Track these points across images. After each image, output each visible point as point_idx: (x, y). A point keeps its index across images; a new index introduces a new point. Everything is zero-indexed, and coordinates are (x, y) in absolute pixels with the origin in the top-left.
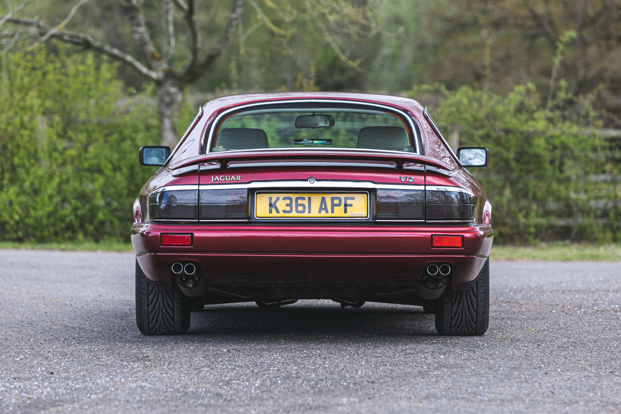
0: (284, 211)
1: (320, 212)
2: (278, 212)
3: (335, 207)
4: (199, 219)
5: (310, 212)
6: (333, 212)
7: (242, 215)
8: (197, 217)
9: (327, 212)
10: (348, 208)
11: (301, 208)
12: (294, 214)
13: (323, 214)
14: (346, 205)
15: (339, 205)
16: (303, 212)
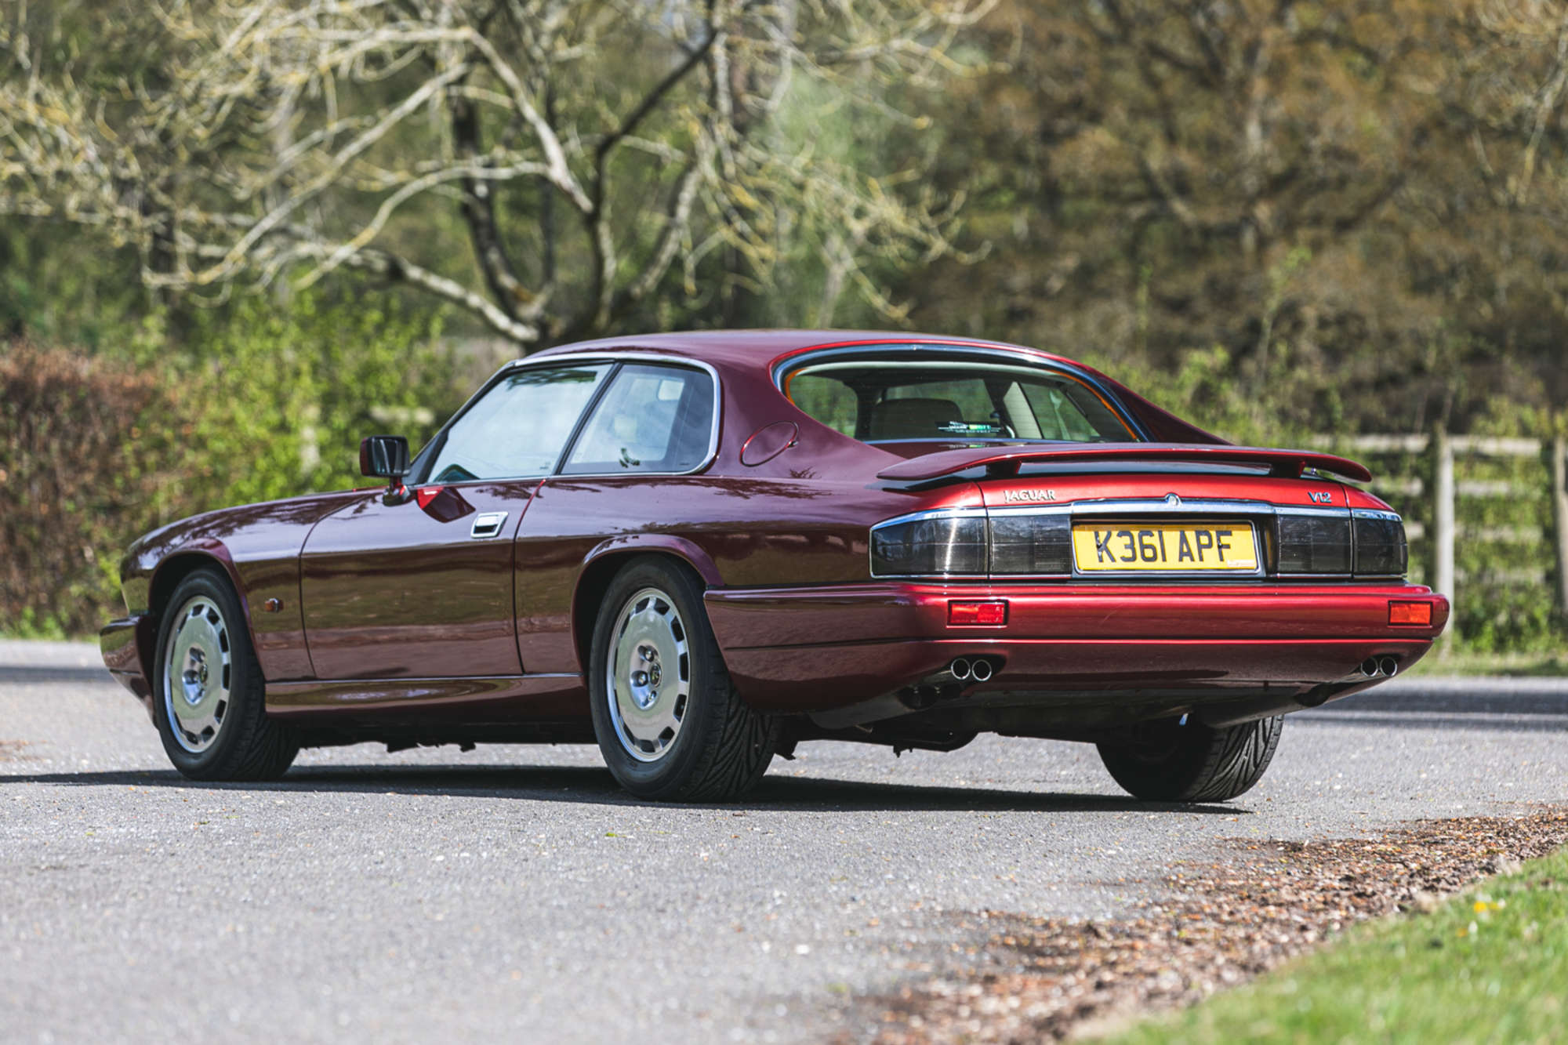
0: (1124, 559)
1: (1181, 560)
2: (1113, 560)
3: (1204, 550)
4: (989, 574)
5: (1164, 560)
6: (1201, 559)
7: (1056, 565)
8: (986, 570)
9: (1192, 559)
10: (1224, 551)
11: (1149, 553)
12: (1139, 564)
13: (1187, 564)
14: (1220, 547)
15: (1210, 546)
16: (1154, 558)
